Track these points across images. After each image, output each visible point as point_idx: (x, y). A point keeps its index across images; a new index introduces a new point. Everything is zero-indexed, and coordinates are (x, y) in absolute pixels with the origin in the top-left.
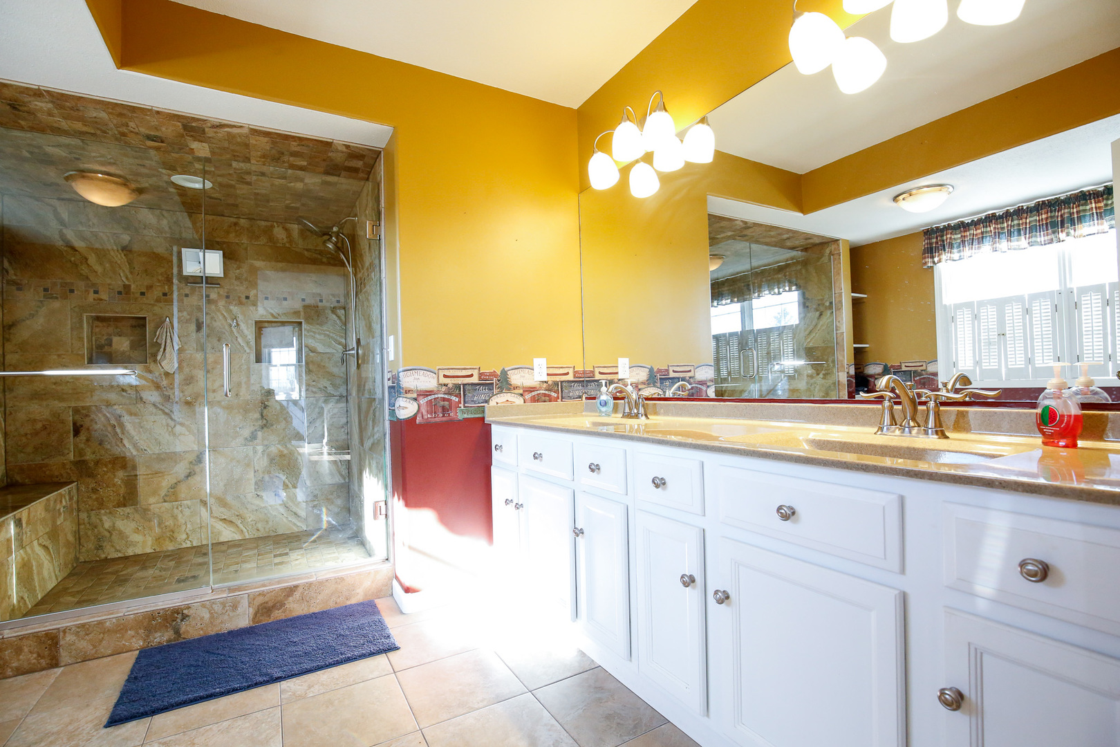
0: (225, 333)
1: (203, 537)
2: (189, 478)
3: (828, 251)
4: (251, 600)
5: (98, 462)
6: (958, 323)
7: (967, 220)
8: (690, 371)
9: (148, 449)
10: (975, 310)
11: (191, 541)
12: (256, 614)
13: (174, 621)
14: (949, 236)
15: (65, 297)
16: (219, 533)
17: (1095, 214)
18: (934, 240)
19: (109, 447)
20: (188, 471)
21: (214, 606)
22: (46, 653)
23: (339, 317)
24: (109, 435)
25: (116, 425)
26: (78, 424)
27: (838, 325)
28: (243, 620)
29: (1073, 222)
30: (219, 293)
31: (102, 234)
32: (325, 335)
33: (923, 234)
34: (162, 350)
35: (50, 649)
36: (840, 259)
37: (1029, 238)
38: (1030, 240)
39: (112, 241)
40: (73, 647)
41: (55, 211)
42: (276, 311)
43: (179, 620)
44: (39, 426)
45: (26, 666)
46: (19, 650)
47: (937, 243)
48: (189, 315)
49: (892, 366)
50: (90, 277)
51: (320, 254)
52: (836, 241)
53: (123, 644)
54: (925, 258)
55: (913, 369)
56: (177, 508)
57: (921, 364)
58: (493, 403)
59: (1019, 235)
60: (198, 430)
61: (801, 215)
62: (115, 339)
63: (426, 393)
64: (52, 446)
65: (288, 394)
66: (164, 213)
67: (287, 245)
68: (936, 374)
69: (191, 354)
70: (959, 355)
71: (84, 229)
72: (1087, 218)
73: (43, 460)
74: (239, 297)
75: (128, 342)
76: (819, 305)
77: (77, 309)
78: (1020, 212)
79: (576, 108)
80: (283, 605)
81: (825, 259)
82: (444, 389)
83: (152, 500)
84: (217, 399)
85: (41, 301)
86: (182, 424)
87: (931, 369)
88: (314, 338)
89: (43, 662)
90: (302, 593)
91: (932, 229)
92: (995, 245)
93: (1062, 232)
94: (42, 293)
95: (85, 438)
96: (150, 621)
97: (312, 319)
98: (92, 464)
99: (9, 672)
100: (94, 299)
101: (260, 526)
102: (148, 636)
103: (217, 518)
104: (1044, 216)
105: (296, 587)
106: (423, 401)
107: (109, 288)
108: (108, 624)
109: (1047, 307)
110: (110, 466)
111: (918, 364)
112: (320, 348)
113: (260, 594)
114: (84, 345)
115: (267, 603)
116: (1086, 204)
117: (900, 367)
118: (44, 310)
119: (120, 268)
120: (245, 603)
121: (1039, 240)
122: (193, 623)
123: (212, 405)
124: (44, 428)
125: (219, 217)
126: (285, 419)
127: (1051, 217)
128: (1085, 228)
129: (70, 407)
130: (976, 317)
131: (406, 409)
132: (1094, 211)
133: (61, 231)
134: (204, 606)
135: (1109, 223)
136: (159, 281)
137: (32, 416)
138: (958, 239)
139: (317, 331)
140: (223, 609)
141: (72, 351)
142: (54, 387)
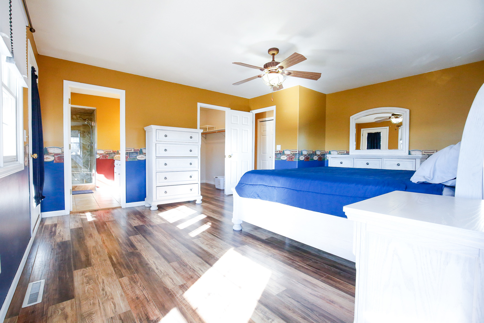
23: (89, 136)
32: (86, 140)
58: (115, 156)
63: (102, 154)
65: (76, 153)
82: (105, 153)
106: (101, 155)
131: (98, 157)
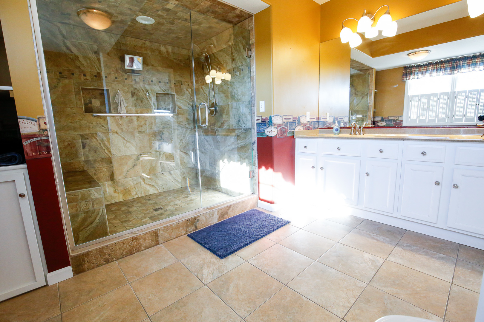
0: (144, 98)
1: (142, 193)
2: (135, 167)
3: (368, 73)
4: (218, 211)
5: (95, 161)
6: (412, 102)
7: (422, 64)
8: (343, 118)
9: (116, 154)
10: (419, 98)
11: (137, 195)
12: (219, 217)
13: (194, 222)
14: (414, 69)
15: (70, 78)
16: (149, 191)
17: (468, 65)
18: (408, 71)
19: (99, 153)
20: (134, 164)
21: (207, 215)
22: (154, 239)
24: (99, 148)
25: (101, 142)
26: (84, 143)
27: (370, 102)
28: (215, 221)
29: (460, 67)
30: (140, 78)
31: (84, 44)
32: (184, 100)
33: (403, 68)
34: (119, 106)
35: (155, 238)
36: (373, 76)
37: (444, 72)
38: (444, 73)
39: (89, 48)
40: (163, 236)
41: (59, 29)
42: (164, 88)
43: (196, 222)
44: (66, 144)
45: (148, 245)
46: (145, 239)
47: (409, 72)
48: (128, 89)
49: (385, 118)
50: (81, 67)
51: (180, 61)
52: (372, 69)
53: (179, 233)
54: (404, 77)
55: (393, 119)
56: (131, 181)
57: (396, 117)
58: (296, 130)
59: (440, 71)
60: (136, 145)
61: (371, 58)
62: (93, 100)
63: (279, 126)
64: (73, 154)
66: (112, 35)
67: (167, 56)
68: (402, 121)
69: (131, 109)
70: (412, 114)
71: (75, 41)
72: (465, 66)
73: (70, 161)
74: (149, 81)
75: (99, 102)
76: (362, 94)
77: (76, 84)
78: (442, 62)
79: (320, 4)
80: (227, 213)
81: (367, 76)
82: (284, 124)
83: (120, 177)
84: (143, 130)
85: (59, 79)
86: (130, 142)
87: (400, 119)
88: (180, 102)
89: (154, 243)
90: (233, 208)
91: (407, 66)
92: (431, 74)
93: (456, 70)
94: (58, 75)
95: (88, 150)
96: (187, 223)
97: (179, 93)
98: (92, 162)
99: (143, 248)
100: (84, 79)
101: (164, 187)
102: (187, 229)
103: (147, 184)
104: (450, 64)
105: (231, 205)
106: (279, 129)
107: (91, 74)
108: (173, 226)
109: (446, 97)
110: (101, 162)
111: (395, 117)
112: (183, 107)
113: (220, 209)
114: (82, 103)
115: (222, 212)
116: (465, 61)
117: (388, 118)
118: (61, 84)
119: (95, 63)
120: (216, 213)
121: (447, 73)
122: (200, 223)
123: (141, 133)
124: (69, 145)
125: (137, 39)
126: (171, 139)
127: (453, 65)
128: (463, 70)
129: (79, 134)
130: (420, 100)
131: (274, 132)
132: (468, 64)
133: (63, 41)
134: (203, 215)
135: (473, 69)
136: (113, 71)
137: (62, 139)
138: (417, 71)
139: (181, 99)
140: (210, 216)
141: (77, 106)
142: (71, 124)
